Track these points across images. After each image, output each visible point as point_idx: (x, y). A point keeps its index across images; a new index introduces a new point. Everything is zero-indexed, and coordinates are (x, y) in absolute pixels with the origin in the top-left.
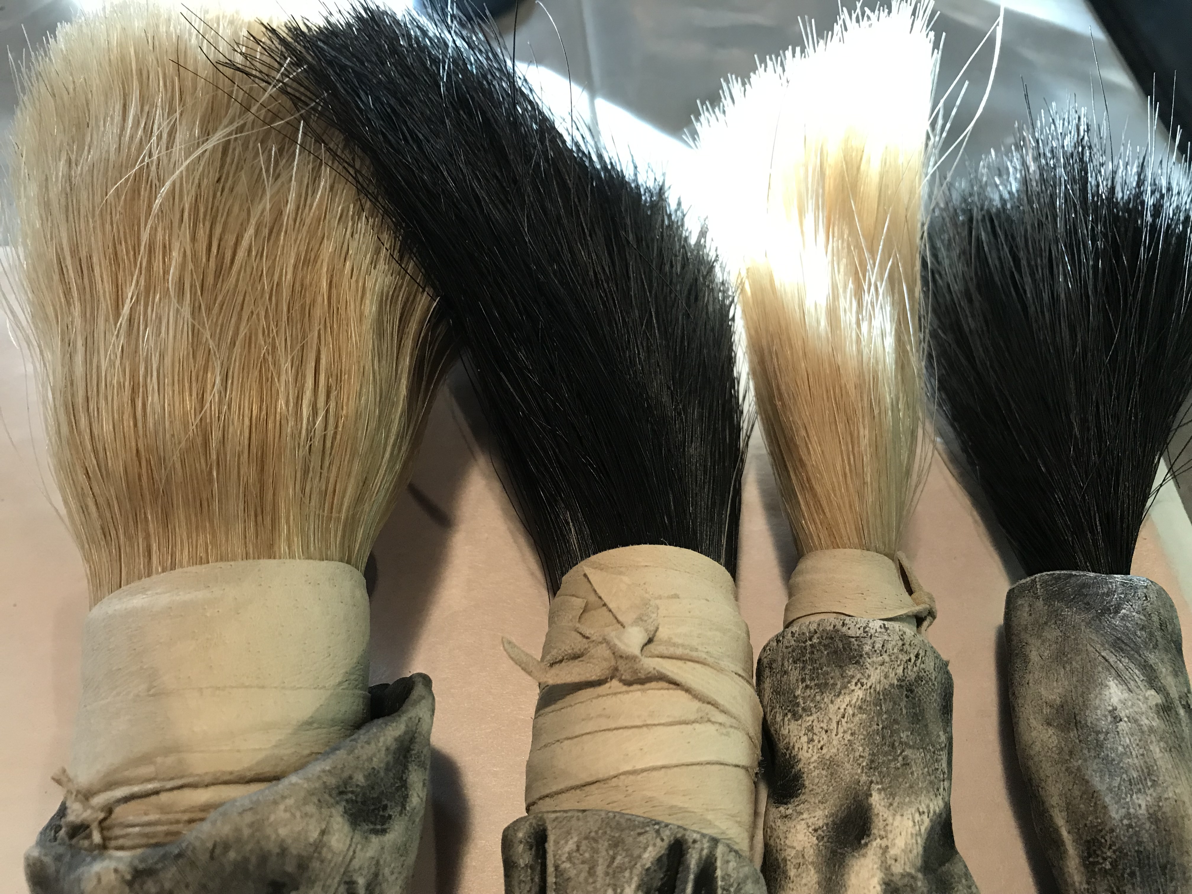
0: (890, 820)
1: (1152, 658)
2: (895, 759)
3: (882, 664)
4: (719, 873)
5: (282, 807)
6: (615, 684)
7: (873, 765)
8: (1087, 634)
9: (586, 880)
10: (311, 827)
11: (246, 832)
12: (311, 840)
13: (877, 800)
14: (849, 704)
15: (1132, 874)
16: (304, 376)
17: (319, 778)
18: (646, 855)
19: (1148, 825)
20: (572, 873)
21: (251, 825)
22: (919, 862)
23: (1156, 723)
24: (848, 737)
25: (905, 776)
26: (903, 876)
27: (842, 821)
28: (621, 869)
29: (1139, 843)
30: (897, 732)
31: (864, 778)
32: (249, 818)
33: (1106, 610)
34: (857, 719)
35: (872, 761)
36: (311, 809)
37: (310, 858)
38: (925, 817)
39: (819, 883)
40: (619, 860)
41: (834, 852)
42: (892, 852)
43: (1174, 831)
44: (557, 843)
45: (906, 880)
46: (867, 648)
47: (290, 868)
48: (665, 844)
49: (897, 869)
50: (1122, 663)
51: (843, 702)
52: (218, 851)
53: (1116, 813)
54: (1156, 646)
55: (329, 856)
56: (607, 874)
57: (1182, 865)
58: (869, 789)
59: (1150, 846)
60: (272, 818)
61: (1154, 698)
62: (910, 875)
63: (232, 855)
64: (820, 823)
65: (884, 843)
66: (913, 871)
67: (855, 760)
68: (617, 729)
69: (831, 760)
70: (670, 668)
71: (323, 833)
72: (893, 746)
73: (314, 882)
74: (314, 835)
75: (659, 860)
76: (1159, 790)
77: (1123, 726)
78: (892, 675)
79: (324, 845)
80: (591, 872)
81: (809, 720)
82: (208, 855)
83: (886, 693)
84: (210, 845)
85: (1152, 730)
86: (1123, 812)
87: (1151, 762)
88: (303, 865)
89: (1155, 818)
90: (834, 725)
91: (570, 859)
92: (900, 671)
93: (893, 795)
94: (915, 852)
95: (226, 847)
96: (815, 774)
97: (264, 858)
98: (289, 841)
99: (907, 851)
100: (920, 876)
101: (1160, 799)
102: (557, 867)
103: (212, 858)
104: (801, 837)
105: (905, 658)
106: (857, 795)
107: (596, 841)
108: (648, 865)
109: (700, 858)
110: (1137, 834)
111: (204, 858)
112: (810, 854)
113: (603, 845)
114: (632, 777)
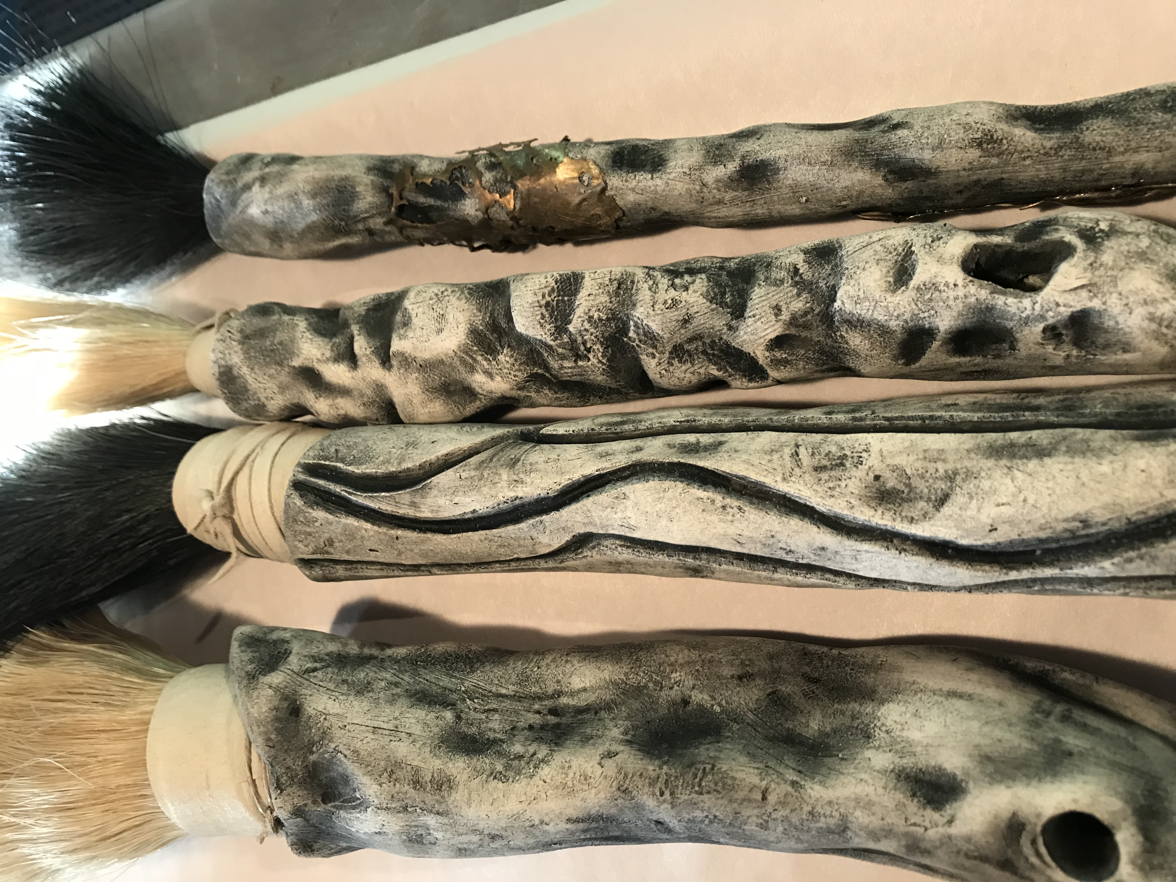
0: (304, 356)
1: (240, 184)
2: (278, 349)
3: (230, 354)
4: (311, 462)
5: (251, 710)
6: (235, 516)
7: (280, 364)
8: (230, 220)
9: (314, 537)
10: (265, 693)
11: (262, 729)
12: (273, 693)
13: (296, 363)
14: (250, 375)
15: (344, 210)
16: (56, 709)
17: (241, 690)
18: (298, 504)
19: (318, 200)
20: (313, 545)
21: (259, 726)
22: (327, 340)
23: (267, 189)
24: (266, 377)
25: (286, 345)
26: (332, 350)
27: (311, 383)
28: (305, 518)
29: (328, 205)
30: (266, 347)
31: (287, 369)
32: (255, 728)
33: (219, 207)
34: (257, 371)
35: (278, 364)
36: (255, 694)
37: (283, 694)
38: (305, 335)
39: (342, 397)
40: (301, 519)
41: (326, 388)
42: (319, 356)
43: (321, 184)
44: (302, 553)
45: (335, 349)
46: (223, 363)
47: (285, 704)
48: (293, 492)
49: (328, 354)
50: (241, 204)
51: (250, 380)
52: (271, 744)
53: (314, 217)
54: (235, 180)
55: (284, 683)
56: (309, 526)
57: (339, 181)
58: (291, 367)
59: (329, 199)
60: (256, 715)
61: (256, 188)
62: (332, 347)
63: (273, 736)
64: (313, 395)
65: (315, 361)
66: (330, 344)
67: (278, 374)
68: (254, 517)
69: (279, 388)
70: (225, 484)
71: (270, 687)
72: (272, 351)
73: (296, 691)
74: (270, 692)
75: (301, 496)
76: (299, 192)
77: (270, 209)
78: (236, 349)
79: (278, 687)
80: (310, 534)
81: (263, 399)
82: (272, 749)
83: (246, 352)
84: (267, 749)
85: (270, 192)
86: (313, 213)
87: (286, 195)
88: (285, 698)
89: (314, 195)
90: (261, 385)
91: (306, 546)
92: (234, 343)
93: (294, 353)
94: (321, 343)
95: (269, 739)
96: (288, 396)
97: (277, 719)
98: (270, 705)
99: (319, 348)
100: (334, 340)
101: (304, 192)
102: (313, 553)
103: (274, 747)
104: (322, 407)
105: (228, 340)
106: (296, 374)
107: (296, 531)
108: (302, 503)
109: (301, 472)
110: (323, 206)
111: (273, 752)
112: (329, 402)
113: (298, 528)
114: (275, 509)
